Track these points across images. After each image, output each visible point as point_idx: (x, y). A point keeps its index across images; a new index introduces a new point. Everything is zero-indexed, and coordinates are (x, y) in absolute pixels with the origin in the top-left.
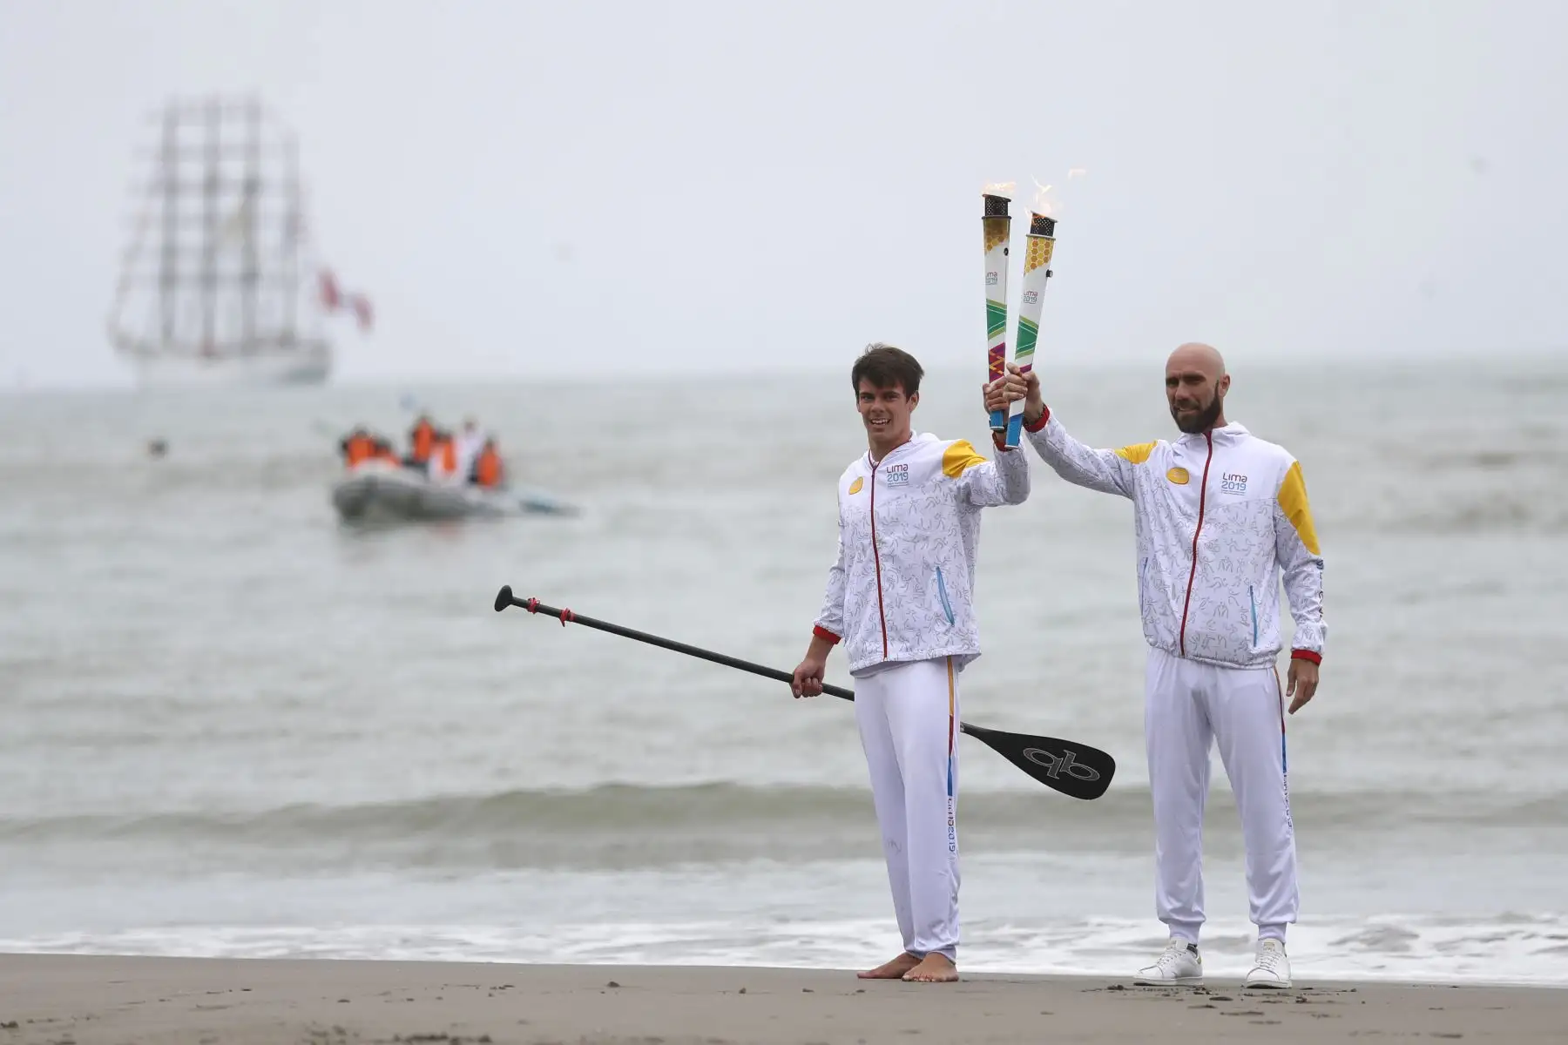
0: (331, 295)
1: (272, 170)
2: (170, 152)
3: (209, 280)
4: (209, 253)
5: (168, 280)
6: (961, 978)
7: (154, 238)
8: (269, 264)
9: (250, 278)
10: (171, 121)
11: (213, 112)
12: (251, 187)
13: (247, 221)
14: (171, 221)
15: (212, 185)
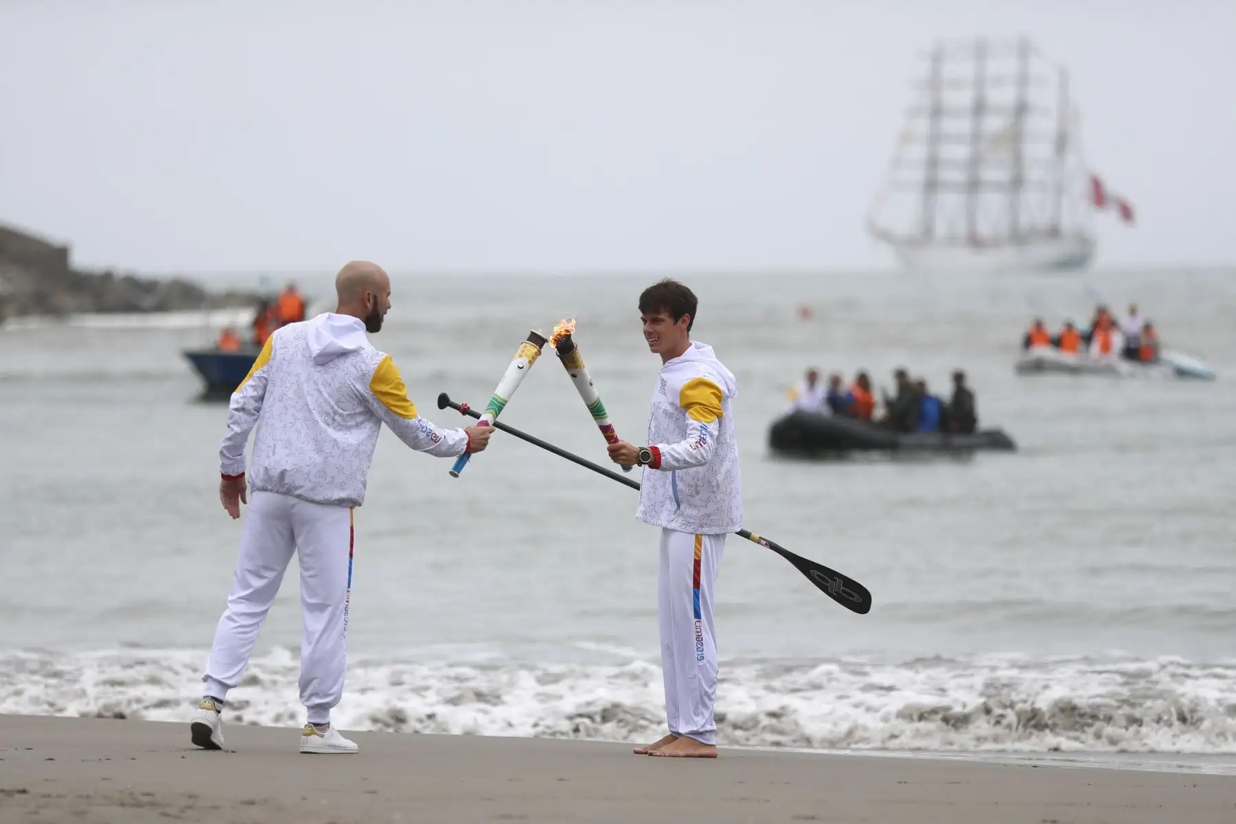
0: (1099, 195)
1: (1043, 96)
2: (935, 83)
3: (973, 186)
4: (975, 162)
5: (931, 186)
6: (720, 754)
7: (918, 152)
8: (1034, 173)
9: (1017, 183)
10: (937, 58)
11: (981, 51)
12: (1021, 109)
13: (1015, 137)
14: (935, 139)
15: (980, 109)
